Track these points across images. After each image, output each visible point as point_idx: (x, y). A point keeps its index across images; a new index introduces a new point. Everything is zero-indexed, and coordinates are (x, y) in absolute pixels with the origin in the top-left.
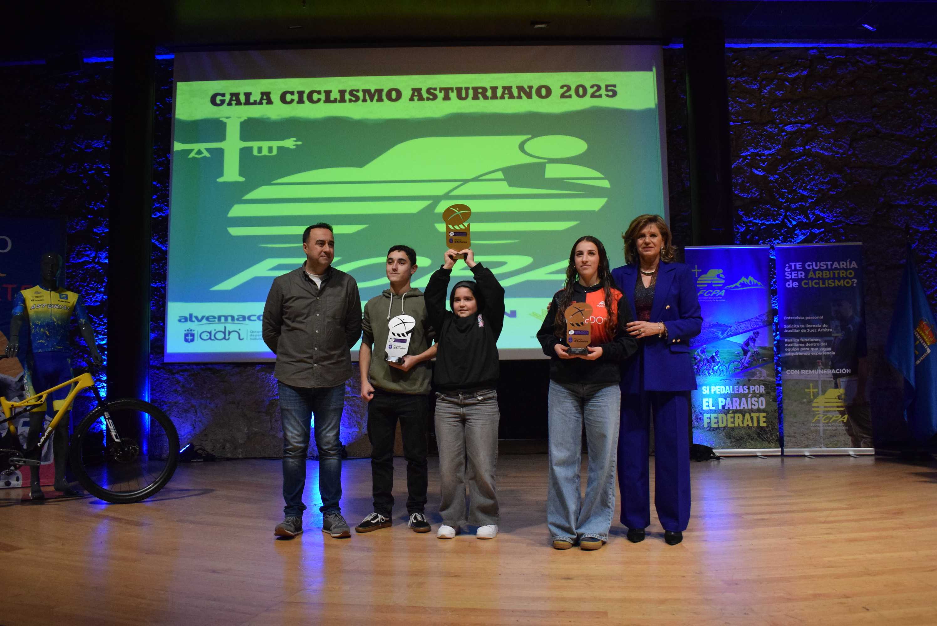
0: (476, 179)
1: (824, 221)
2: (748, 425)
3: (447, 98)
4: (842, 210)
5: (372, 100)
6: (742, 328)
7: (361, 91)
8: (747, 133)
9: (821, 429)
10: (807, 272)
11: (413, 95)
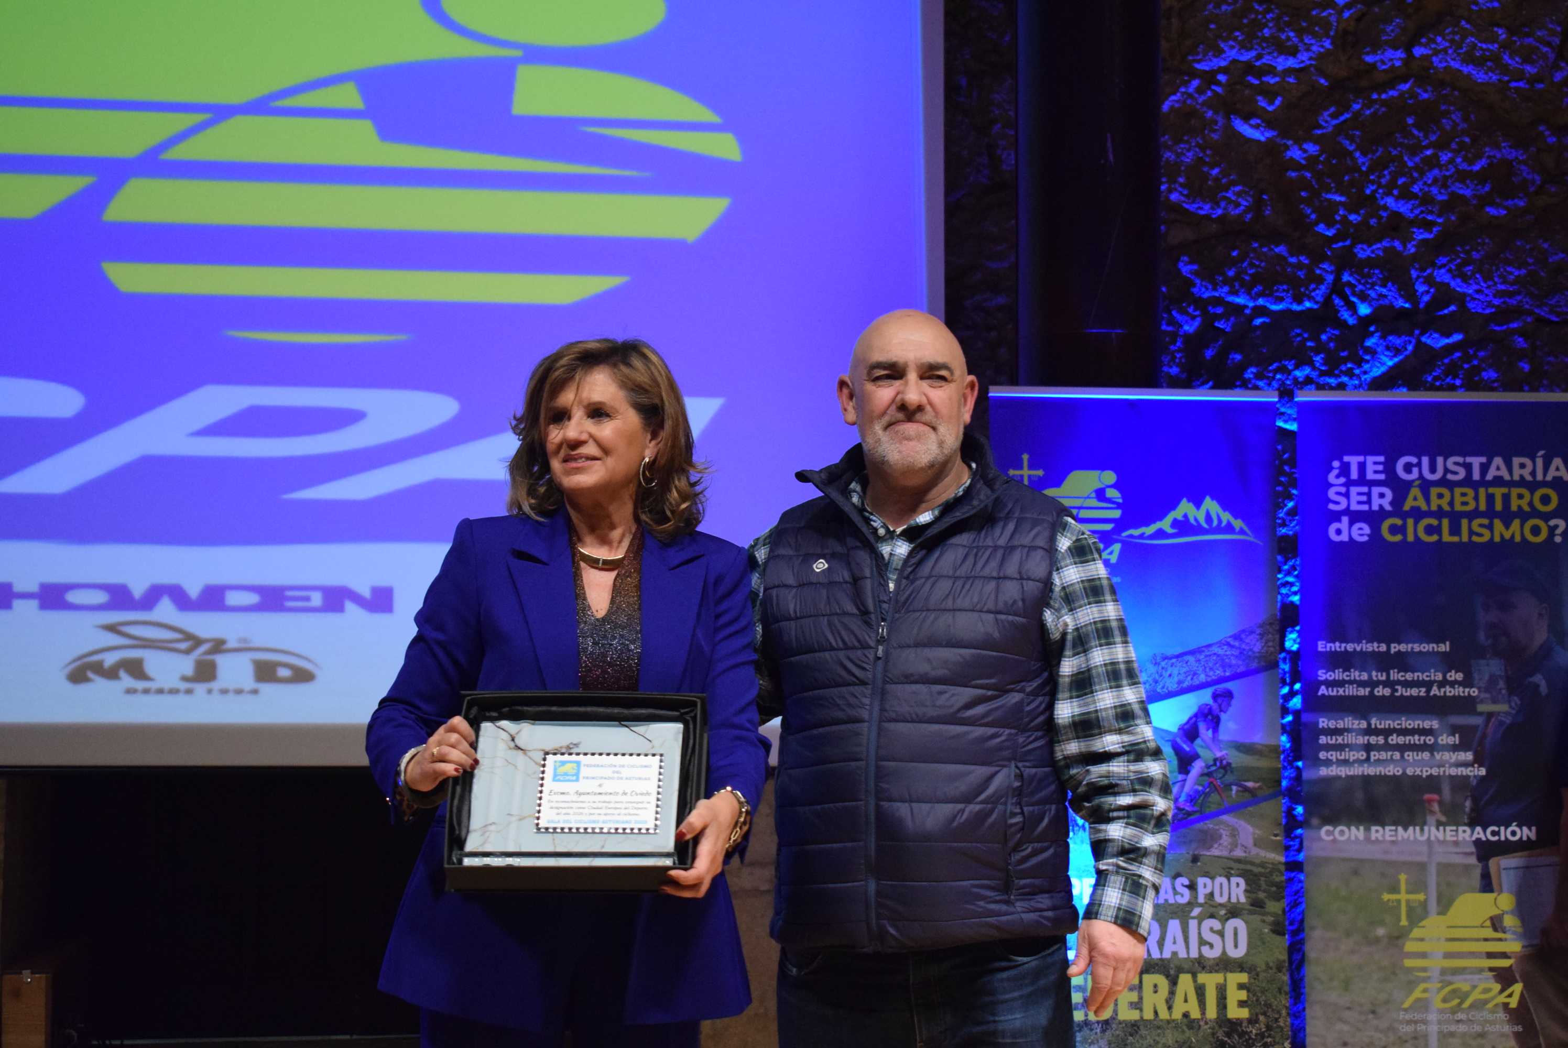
0: (261, 107)
1: (1463, 307)
2: (1186, 1015)
4: (1524, 272)
6: (1174, 676)
9: (1433, 1029)
10: (1400, 489)
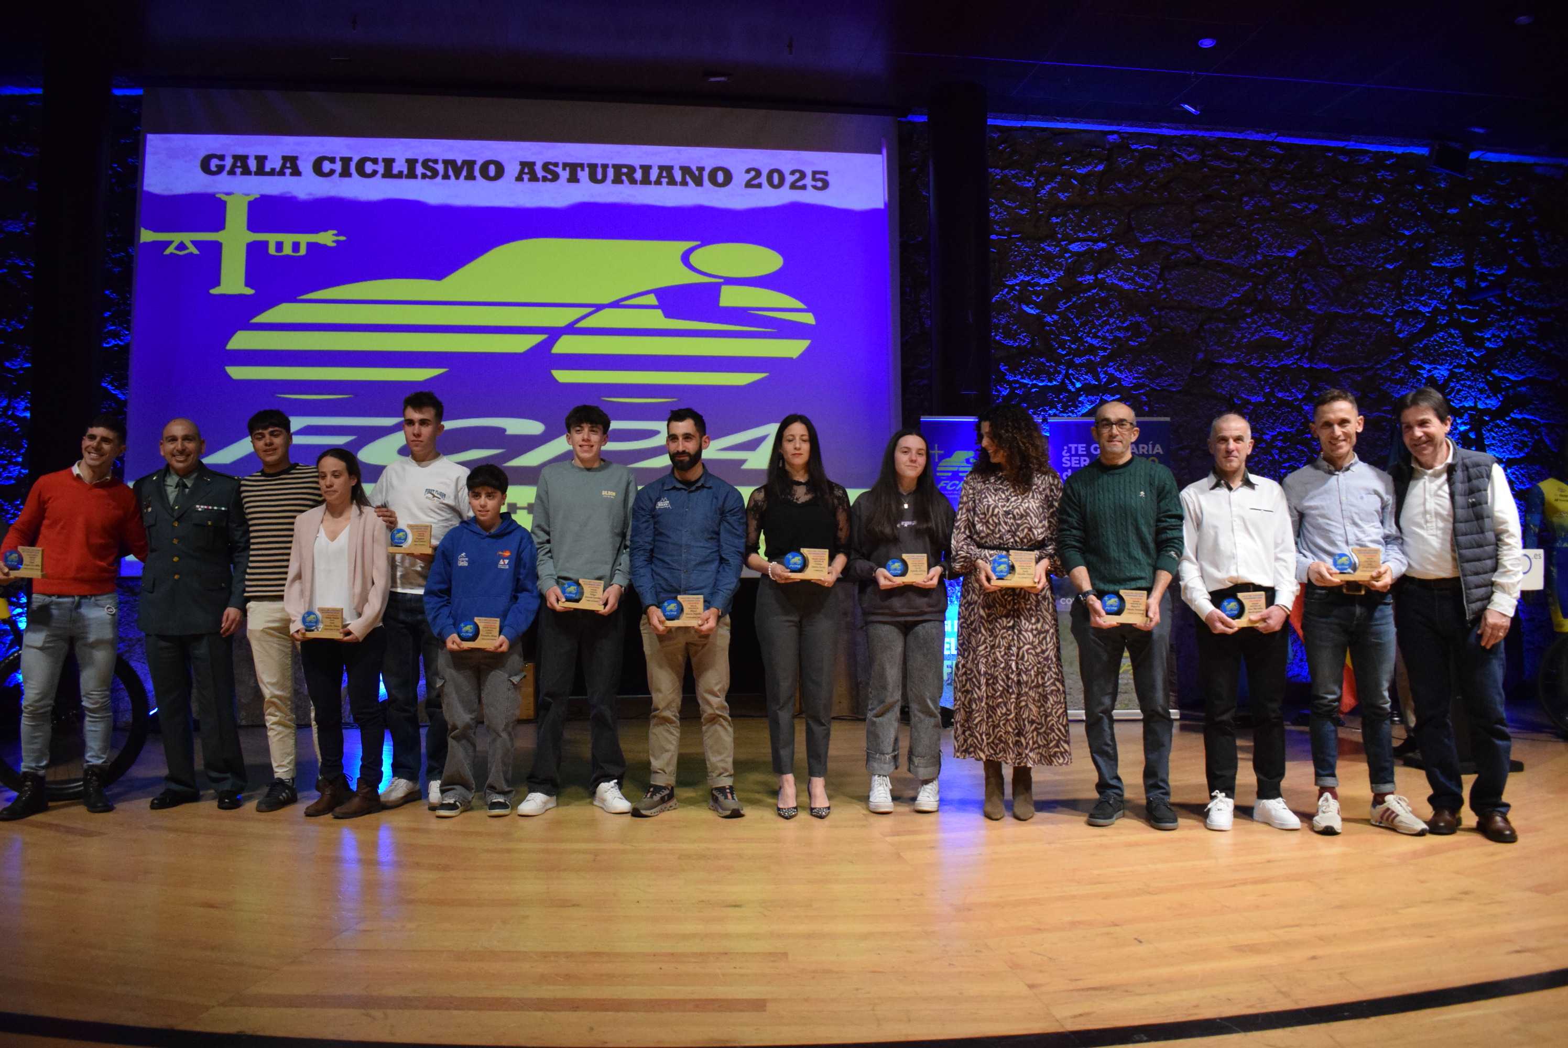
0: (616, 304)
1: (1120, 383)
3: (574, 179)
4: (1145, 369)
5: (457, 177)
7: (440, 162)
8: (1016, 251)
11: (521, 173)
